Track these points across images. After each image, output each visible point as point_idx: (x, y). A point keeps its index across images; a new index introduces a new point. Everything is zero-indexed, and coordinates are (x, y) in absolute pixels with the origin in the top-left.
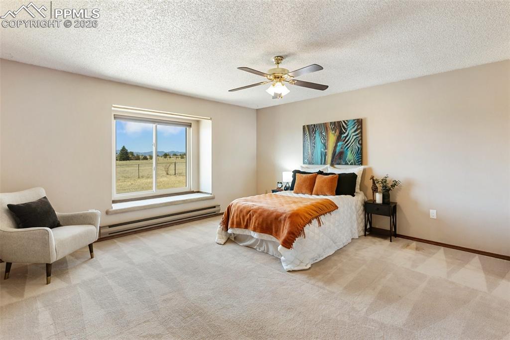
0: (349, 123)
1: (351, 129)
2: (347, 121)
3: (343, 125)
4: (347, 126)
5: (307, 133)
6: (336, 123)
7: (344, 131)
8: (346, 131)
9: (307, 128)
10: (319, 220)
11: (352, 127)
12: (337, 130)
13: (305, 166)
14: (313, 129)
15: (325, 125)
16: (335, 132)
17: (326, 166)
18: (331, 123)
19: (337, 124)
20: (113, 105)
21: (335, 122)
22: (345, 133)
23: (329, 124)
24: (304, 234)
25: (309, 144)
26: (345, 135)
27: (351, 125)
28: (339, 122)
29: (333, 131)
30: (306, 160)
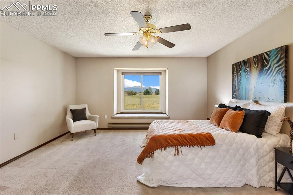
0: (271, 54)
1: (274, 60)
2: (269, 51)
3: (265, 57)
4: (269, 57)
5: (235, 71)
6: (259, 56)
7: (266, 63)
8: (268, 63)
9: (235, 66)
10: (178, 150)
11: (274, 58)
12: (260, 63)
13: (234, 100)
14: (240, 66)
15: (249, 60)
16: (258, 66)
17: (249, 101)
18: (254, 57)
19: (259, 58)
20: (115, 68)
21: (257, 56)
22: (267, 66)
23: (252, 59)
24: (153, 157)
25: (236, 80)
26: (267, 68)
27: (273, 56)
28: (262, 55)
29: (255, 65)
30: (234, 96)
